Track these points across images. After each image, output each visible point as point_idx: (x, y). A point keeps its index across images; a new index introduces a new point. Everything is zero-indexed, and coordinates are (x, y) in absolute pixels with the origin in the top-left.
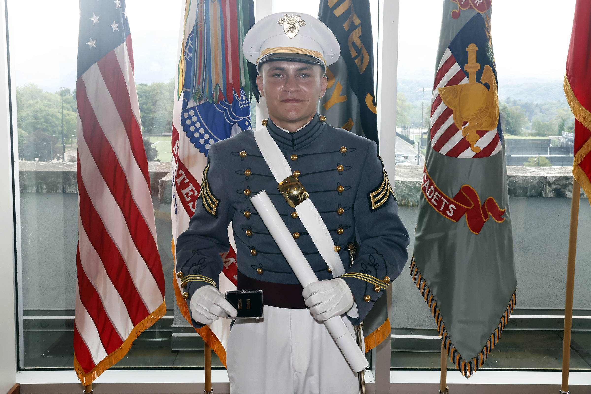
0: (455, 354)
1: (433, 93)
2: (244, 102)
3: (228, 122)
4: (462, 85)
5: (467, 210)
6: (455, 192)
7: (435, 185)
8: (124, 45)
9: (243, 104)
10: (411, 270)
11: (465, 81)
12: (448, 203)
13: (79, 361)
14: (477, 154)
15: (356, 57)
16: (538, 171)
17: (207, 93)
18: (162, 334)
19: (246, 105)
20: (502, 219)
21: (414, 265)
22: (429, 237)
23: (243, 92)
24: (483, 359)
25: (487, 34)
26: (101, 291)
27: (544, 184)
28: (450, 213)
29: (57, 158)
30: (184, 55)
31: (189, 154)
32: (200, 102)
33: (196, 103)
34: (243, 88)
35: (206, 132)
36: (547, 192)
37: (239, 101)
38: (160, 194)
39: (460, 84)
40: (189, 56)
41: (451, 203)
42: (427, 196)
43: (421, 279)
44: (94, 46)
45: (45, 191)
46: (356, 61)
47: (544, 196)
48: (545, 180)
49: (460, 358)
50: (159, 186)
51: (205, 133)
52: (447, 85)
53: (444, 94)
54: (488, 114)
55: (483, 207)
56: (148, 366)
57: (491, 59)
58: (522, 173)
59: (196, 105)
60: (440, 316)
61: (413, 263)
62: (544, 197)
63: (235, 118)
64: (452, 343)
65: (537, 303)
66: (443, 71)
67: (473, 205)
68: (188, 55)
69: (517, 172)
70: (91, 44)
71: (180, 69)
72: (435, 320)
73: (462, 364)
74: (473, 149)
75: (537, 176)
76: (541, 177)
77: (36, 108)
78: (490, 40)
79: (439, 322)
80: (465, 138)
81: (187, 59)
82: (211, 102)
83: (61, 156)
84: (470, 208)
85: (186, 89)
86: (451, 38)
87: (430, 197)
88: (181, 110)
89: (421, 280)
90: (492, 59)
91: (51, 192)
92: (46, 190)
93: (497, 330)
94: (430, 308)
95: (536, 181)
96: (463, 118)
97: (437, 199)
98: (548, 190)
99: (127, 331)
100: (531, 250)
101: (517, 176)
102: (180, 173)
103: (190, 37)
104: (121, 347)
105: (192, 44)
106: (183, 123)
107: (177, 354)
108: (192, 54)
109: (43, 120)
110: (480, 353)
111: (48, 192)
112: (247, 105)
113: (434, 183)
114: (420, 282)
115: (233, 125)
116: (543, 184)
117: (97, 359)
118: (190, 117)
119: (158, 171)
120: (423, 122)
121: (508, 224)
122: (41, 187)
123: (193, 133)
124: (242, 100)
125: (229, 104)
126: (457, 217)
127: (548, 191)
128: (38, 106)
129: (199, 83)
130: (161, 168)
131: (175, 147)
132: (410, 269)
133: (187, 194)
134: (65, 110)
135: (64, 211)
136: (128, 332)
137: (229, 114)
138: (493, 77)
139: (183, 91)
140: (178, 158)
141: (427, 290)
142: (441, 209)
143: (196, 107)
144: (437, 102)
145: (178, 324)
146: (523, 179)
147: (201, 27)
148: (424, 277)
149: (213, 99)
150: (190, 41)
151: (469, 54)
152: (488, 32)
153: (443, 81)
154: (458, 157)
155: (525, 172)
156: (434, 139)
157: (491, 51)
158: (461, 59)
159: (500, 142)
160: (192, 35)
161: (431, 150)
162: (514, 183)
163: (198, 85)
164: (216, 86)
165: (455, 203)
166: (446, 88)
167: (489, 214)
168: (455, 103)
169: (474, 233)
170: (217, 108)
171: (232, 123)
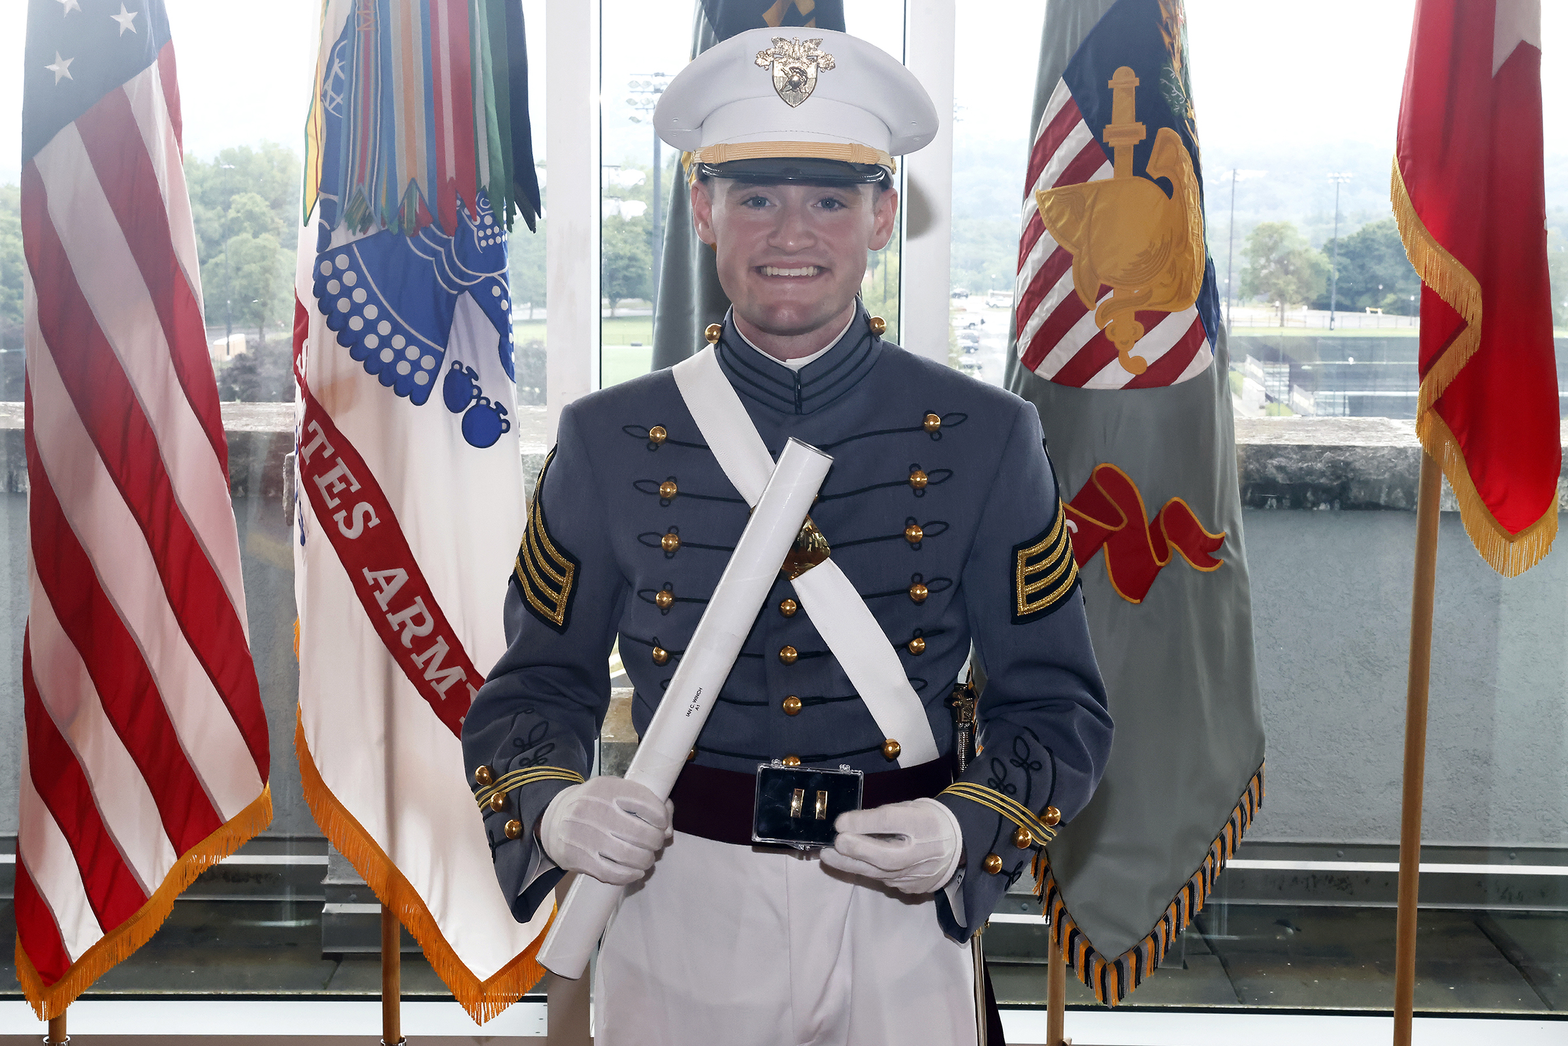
1: (1024, 207)
2: (489, 232)
4: (1097, 183)
5: (1109, 536)
6: (1078, 483)
8: (151, 71)
9: (486, 238)
11: (1105, 172)
14: (1137, 377)
17: (384, 206)
18: (300, 909)
19: (495, 240)
20: (1213, 562)
23: (485, 203)
24: (1156, 953)
25: (1167, 40)
26: (87, 755)
30: (321, 100)
31: (334, 376)
32: (364, 230)
33: (354, 234)
34: (484, 194)
35: (383, 315)
38: (288, 497)
39: (1092, 180)
40: (336, 102)
44: (69, 75)
49: (1089, 951)
50: (284, 473)
52: (1059, 183)
53: (1050, 208)
54: (1168, 264)
55: (1155, 525)
57: (1180, 110)
59: (353, 239)
63: (463, 276)
64: (1068, 908)
66: (1050, 143)
67: (1126, 521)
68: (332, 100)
69: (1356, 436)
70: (58, 68)
71: (309, 138)
73: (1096, 969)
74: (1127, 365)
78: (1177, 56)
80: (1102, 332)
81: (330, 109)
82: (396, 230)
84: (1117, 529)
85: (326, 194)
86: (1069, 52)
88: (315, 254)
90: (1184, 111)
93: (1199, 876)
96: (1098, 278)
99: (159, 871)
101: (1350, 446)
102: (311, 428)
103: (337, 49)
104: (139, 912)
105: (342, 68)
106: (320, 290)
107: (338, 966)
108: (342, 96)
110: (1146, 936)
112: (498, 240)
117: (75, 944)
118: (337, 274)
120: (1233, 283)
121: (1233, 575)
123: (346, 317)
124: (482, 227)
126: (1080, 554)
129: (361, 179)
131: (301, 359)
133: (330, 487)
136: (162, 869)
137: (446, 267)
138: (1185, 161)
139: (318, 200)
140: (307, 388)
144: (1032, 231)
145: (339, 878)
147: (366, 20)
149: (401, 223)
150: (337, 61)
151: (1116, 97)
152: (1169, 34)
153: (1049, 173)
154: (1085, 386)
155: (1379, 434)
156: (1023, 336)
157: (1179, 89)
158: (1095, 109)
159: (1206, 344)
160: (343, 43)
161: (1018, 364)
162: (1341, 469)
163: (358, 185)
164: (410, 185)
165: (1077, 516)
166: (1056, 190)
167: (1171, 544)
168: (1078, 234)
169: (1127, 598)
170: (413, 247)
171: (455, 290)
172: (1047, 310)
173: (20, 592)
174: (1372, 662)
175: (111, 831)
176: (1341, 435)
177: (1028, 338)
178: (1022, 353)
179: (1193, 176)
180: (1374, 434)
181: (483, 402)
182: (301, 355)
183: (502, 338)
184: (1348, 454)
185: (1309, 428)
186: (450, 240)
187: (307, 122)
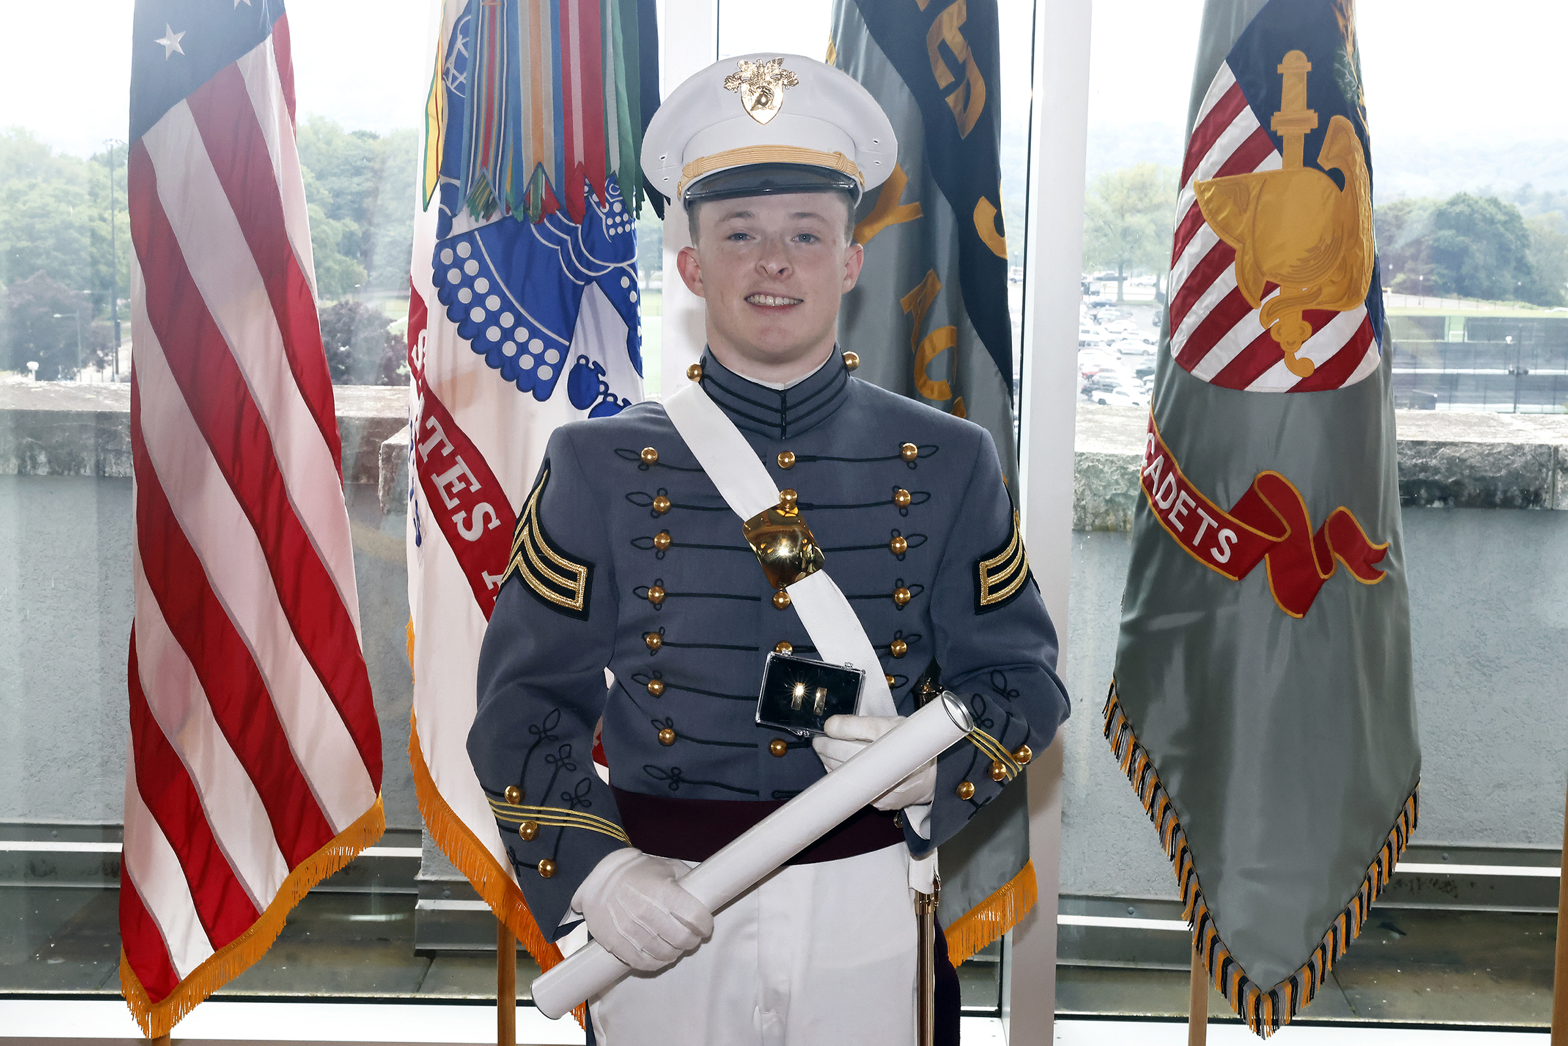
0: (1230, 968)
1: (1179, 198)
2: (618, 219)
3: (571, 277)
4: (1262, 174)
5: (1271, 547)
6: (1238, 491)
7: (1180, 472)
8: (265, 46)
9: (615, 225)
10: (1106, 721)
11: (1273, 162)
12: (1215, 525)
13: (135, 967)
14: (1304, 380)
15: (950, 89)
16: (1535, 429)
17: (509, 192)
18: (390, 903)
19: (624, 227)
20: (1376, 574)
21: (1115, 706)
22: (1161, 623)
23: (614, 189)
24: (1313, 984)
25: (1341, 23)
26: (195, 765)
27: (1548, 470)
28: (1222, 552)
29: (94, 362)
30: (443, 79)
31: (454, 371)
32: (487, 216)
33: (477, 220)
34: (613, 179)
35: (506, 306)
36: (1558, 493)
37: (604, 217)
38: (384, 486)
39: (1257, 170)
40: (458, 82)
41: (1224, 524)
42: (1155, 504)
43: (1136, 746)
44: (180, 49)
45: (43, 471)
46: (950, 100)
47: (1548, 505)
48: (1552, 457)
49: (1243, 981)
50: (380, 461)
51: (502, 310)
52: (1222, 173)
53: (1210, 200)
54: (1339, 260)
55: (1319, 536)
56: (342, 991)
57: (1352, 97)
58: (1482, 434)
59: (475, 226)
60: (1187, 857)
61: (1114, 699)
62: (1549, 507)
63: (590, 266)
64: (1221, 936)
65: (1521, 829)
66: (1210, 132)
67: (1289, 531)
68: (455, 78)
69: (1469, 431)
70: (169, 43)
71: (430, 118)
72: (1170, 868)
73: (1250, 999)
74: (1293, 367)
75: (1528, 444)
76: (1541, 446)
77: (28, 205)
78: (1350, 38)
79: (1185, 875)
80: (1268, 332)
81: (452, 88)
82: (520, 218)
83: (107, 355)
84: (1279, 540)
85: (448, 178)
86: (1234, 34)
87: (1164, 505)
88: (434, 241)
89: (1134, 751)
90: (1356, 97)
91: (61, 474)
92: (47, 466)
93: (1356, 902)
94: (1160, 834)
95: (1523, 459)
96: (1263, 274)
97: (1185, 512)
98: (1559, 487)
99: (270, 885)
100: (1505, 669)
101: (1466, 443)
102: (429, 425)
103: (461, 25)
104: (252, 930)
105: (465, 45)
106: (439, 279)
107: (431, 962)
108: (465, 75)
109: (51, 242)
110: (1303, 966)
111: (52, 473)
112: (628, 229)
113: (1177, 466)
114: (1133, 755)
115: (584, 285)
116: (1544, 470)
117: (184, 961)
118: (459, 263)
119: (381, 417)
121: (1395, 586)
122: (33, 459)
123: (467, 308)
124: (611, 214)
125: (574, 225)
126: (1240, 566)
127: (1559, 491)
128: (34, 200)
129: (485, 163)
130: (390, 408)
131: (417, 350)
132: (1105, 718)
133: (448, 487)
134: (120, 212)
135: (100, 532)
136: (274, 884)
137: (573, 256)
138: (1358, 150)
139: (438, 185)
140: (424, 382)
141: (1150, 779)
142: (1196, 542)
143: (476, 233)
144: (1189, 224)
145: (433, 874)
146: (1484, 451)
148: (1144, 741)
149: (526, 209)
150: (460, 37)
151: (1286, 83)
152: (1344, 16)
153: (1209, 163)
154: (1247, 389)
155: (1493, 430)
156: (1178, 334)
157: (1351, 73)
158: (1263, 94)
159: (1374, 345)
160: (466, 19)
161: (1171, 365)
162: (1457, 465)
163: (481, 168)
164: (536, 171)
165: (1235, 524)
166: (1218, 181)
167: (1337, 557)
168: (1241, 228)
169: (1290, 612)
170: (537, 236)
171: (583, 281)
172: (1207, 307)
173: (107, 577)
174: (1482, 662)
175: (222, 844)
176: (1454, 431)
177: (1184, 336)
178: (1177, 351)
179: (1364, 167)
180: (1487, 429)
181: (610, 399)
182: (417, 347)
183: (631, 332)
184: (1463, 450)
185: (1420, 423)
186: (577, 228)
187: (428, 103)
